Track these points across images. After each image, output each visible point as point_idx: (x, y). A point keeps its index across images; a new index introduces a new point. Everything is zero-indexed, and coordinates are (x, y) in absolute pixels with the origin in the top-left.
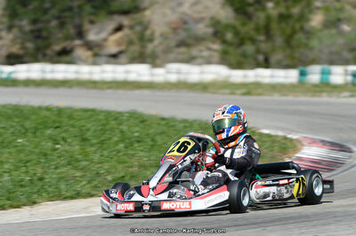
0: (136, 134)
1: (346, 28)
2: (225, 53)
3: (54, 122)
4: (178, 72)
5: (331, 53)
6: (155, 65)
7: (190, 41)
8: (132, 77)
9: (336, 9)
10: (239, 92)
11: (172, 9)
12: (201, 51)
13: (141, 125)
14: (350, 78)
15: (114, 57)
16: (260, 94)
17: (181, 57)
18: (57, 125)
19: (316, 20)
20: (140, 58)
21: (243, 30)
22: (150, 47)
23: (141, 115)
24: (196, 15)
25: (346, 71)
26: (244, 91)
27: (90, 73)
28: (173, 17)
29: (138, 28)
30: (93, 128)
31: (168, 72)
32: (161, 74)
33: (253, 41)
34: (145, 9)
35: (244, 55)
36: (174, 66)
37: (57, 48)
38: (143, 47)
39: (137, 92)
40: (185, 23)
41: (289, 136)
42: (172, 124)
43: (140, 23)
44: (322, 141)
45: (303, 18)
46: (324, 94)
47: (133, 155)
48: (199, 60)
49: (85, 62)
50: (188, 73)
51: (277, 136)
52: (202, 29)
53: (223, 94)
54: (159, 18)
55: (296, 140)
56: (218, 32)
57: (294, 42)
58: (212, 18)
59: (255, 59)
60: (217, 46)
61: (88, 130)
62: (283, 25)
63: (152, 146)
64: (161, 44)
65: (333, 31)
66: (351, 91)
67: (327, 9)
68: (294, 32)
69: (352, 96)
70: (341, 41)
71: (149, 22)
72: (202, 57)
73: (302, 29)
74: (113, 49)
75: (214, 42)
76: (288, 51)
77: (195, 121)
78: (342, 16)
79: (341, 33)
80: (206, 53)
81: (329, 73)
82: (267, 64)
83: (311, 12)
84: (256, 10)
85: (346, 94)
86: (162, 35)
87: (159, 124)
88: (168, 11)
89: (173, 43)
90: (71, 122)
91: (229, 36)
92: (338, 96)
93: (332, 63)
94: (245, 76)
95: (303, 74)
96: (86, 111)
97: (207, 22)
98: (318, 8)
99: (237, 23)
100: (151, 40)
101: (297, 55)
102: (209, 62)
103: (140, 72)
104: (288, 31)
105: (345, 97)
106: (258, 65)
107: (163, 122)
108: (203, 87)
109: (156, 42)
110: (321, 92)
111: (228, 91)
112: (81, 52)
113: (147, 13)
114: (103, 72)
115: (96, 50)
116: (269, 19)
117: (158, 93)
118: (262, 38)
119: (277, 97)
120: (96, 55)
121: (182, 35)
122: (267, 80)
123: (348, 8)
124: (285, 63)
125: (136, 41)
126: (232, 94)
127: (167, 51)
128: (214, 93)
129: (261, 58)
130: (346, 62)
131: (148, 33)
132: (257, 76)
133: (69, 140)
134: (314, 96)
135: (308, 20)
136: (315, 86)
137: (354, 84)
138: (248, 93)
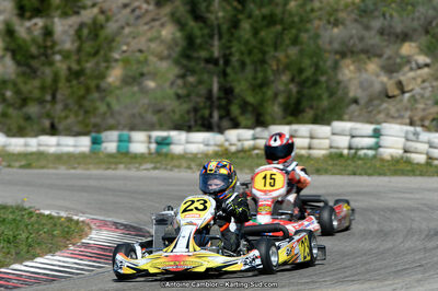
1: (151, 84)
2: (4, 115)
5: (133, 116)
9: (138, 62)
10: (17, 164)
14: (153, 146)
16: (43, 167)
19: (114, 75)
21: (26, 88)
25: (150, 137)
26: (23, 163)
41: (75, 218)
44: (115, 224)
46: (121, 166)
51: (60, 218)
55: (83, 222)
59: (39, 123)
62: (74, 83)
65: (135, 88)
66: (156, 163)
67: (126, 62)
68: (88, 91)
69: (155, 168)
70: (145, 100)
73: (98, 87)
78: (145, 70)
79: (144, 91)
81: (129, 140)
82: (53, 130)
85: (149, 166)
91: (9, 94)
92: (138, 169)
93: (133, 128)
94: (26, 145)
95: (95, 142)
98: (116, 60)
99: (19, 81)
101: (92, 120)
105: (147, 170)
106: (44, 132)
110: (116, 164)
116: (56, 75)
118: (49, 97)
119: (63, 170)
122: (52, 150)
123: (152, 59)
124: (76, 129)
126: (9, 166)
129: (47, 123)
130: (152, 127)
132: (39, 145)
134: (108, 168)
136: (111, 156)
137: (158, 153)
138: (28, 166)
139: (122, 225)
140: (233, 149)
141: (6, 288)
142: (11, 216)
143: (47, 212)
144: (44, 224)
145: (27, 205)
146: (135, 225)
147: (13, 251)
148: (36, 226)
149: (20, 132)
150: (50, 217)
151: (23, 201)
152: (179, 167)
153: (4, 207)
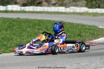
2: (87, 4)
3: (38, 24)
4: (73, 9)
8: (60, 11)
10: (91, 15)
12: (79, 3)
15: (54, 5)
16: (98, 16)
18: (39, 25)
20: (62, 5)
22: (65, 2)
26: (93, 15)
27: (48, 9)
30: (50, 26)
31: (70, 9)
32: (68, 10)
35: (93, 5)
36: (72, 8)
37: (38, 2)
39: (62, 15)
42: (73, 25)
48: (79, 6)
49: (46, 6)
50: (76, 10)
59: (96, 6)
61: (48, 26)
63: (68, 31)
64: (68, 1)
72: (80, 5)
74: (54, 2)
75: (83, 1)
77: (80, 24)
80: (81, 4)
82: (99, 7)
87: (69, 25)
89: (71, 1)
90: (44, 24)
96: (48, 21)
102: (82, 6)
103: (62, 9)
107: (70, 24)
108: (81, 14)
109: (66, 0)
111: (88, 15)
112: (44, 3)
114: (51, 9)
115: (49, 3)
117: (68, 15)
119: (103, 17)
120: (49, 4)
122: (99, 12)
126: (90, 16)
127: (70, 3)
128: (84, 16)
132: (96, 11)
133: (43, 29)
138: (94, 16)
141: (93, 45)
143: (100, 27)
144: (100, 30)
145: (96, 26)
147: (94, 37)
148: (99, 31)
149: (91, 7)
150: (101, 28)
151: (95, 24)
153: (91, 26)
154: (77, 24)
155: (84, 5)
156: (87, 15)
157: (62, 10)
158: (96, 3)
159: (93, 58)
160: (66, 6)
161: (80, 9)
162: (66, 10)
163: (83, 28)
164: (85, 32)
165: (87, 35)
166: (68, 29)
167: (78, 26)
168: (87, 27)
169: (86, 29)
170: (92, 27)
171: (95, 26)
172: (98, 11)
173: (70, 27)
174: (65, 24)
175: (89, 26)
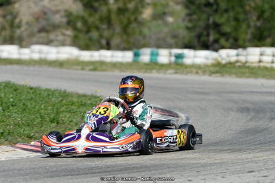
0: (12, 100)
1: (170, 19)
2: (76, 37)
4: (40, 52)
5: (158, 39)
6: (21, 46)
7: (48, 28)
9: (162, 5)
10: (87, 68)
11: (36, 3)
12: (57, 36)
13: (14, 93)
14: (173, 59)
16: (104, 70)
17: (41, 40)
19: (147, 13)
21: (91, 20)
22: (18, 32)
23: (14, 85)
24: (54, 8)
25: (170, 54)
26: (91, 67)
28: (36, 9)
29: (9, 17)
31: (32, 52)
32: (26, 53)
33: (97, 28)
34: (15, 3)
35: (91, 39)
36: (37, 47)
38: (13, 32)
39: (9, 67)
40: (45, 14)
42: (38, 92)
43: (11, 13)
44: (155, 108)
45: (137, 11)
46: (154, 71)
47: (10, 116)
48: (56, 43)
50: (47, 53)
52: (58, 19)
53: (76, 69)
54: (25, 10)
56: (71, 22)
57: (129, 30)
58: (66, 11)
59: (99, 42)
60: (69, 32)
62: (122, 17)
63: (24, 109)
64: (26, 30)
65: (160, 22)
66: (176, 69)
67: (155, 5)
68: (129, 22)
69: (176, 73)
70: (166, 30)
71: (18, 13)
72: (57, 41)
73: (136, 19)
75: (67, 29)
76: (125, 37)
77: (55, 90)
78: (167, 10)
79: (166, 24)
80: (61, 38)
81: (157, 55)
82: (108, 47)
83: (143, 6)
84: (101, 5)
85: (172, 71)
86: (27, 23)
87: (28, 92)
88: (32, 5)
89: (36, 30)
91: (79, 25)
92: (165, 73)
93: (159, 47)
95: (136, 55)
97: (62, 13)
98: (148, 4)
99: (86, 15)
100: (19, 27)
101: (132, 40)
102: (63, 44)
103: (10, 51)
104: (125, 21)
105: (171, 74)
106: (101, 48)
107: (32, 91)
108: (60, 64)
109: (23, 28)
110: (152, 69)
111: (79, 67)
113: (16, 6)
116: (109, 11)
117: (25, 68)
118: (104, 26)
119: (117, 73)
121: (43, 23)
122: (108, 60)
123: (172, 4)
124: (122, 46)
125: (8, 27)
126: (83, 69)
127: (31, 35)
128: (68, 69)
129: (104, 42)
130: (170, 47)
131: (17, 21)
132: (100, 56)
134: (146, 72)
135: (141, 13)
136: (146, 64)
137: (176, 64)
138: (95, 70)
139: (160, 109)
140: (224, 62)
142: (89, 102)
145: (98, 95)
146: (167, 109)
149: (86, 47)
151: (96, 92)
152: (191, 72)
153: (85, 96)
154: (48, 90)
155: (69, 40)
156: (75, 67)
157: (9, 53)
158: (101, 36)
159: (89, 179)
160: (20, 42)
161: (58, 53)
162: (20, 54)
163: (64, 101)
164: (69, 112)
165: (74, 120)
166: (24, 104)
167: (51, 97)
168: (75, 100)
169: (73, 104)
170: (90, 99)
171: (96, 97)
172: (106, 57)
173: (32, 99)
174: (19, 91)
175: (79, 96)
